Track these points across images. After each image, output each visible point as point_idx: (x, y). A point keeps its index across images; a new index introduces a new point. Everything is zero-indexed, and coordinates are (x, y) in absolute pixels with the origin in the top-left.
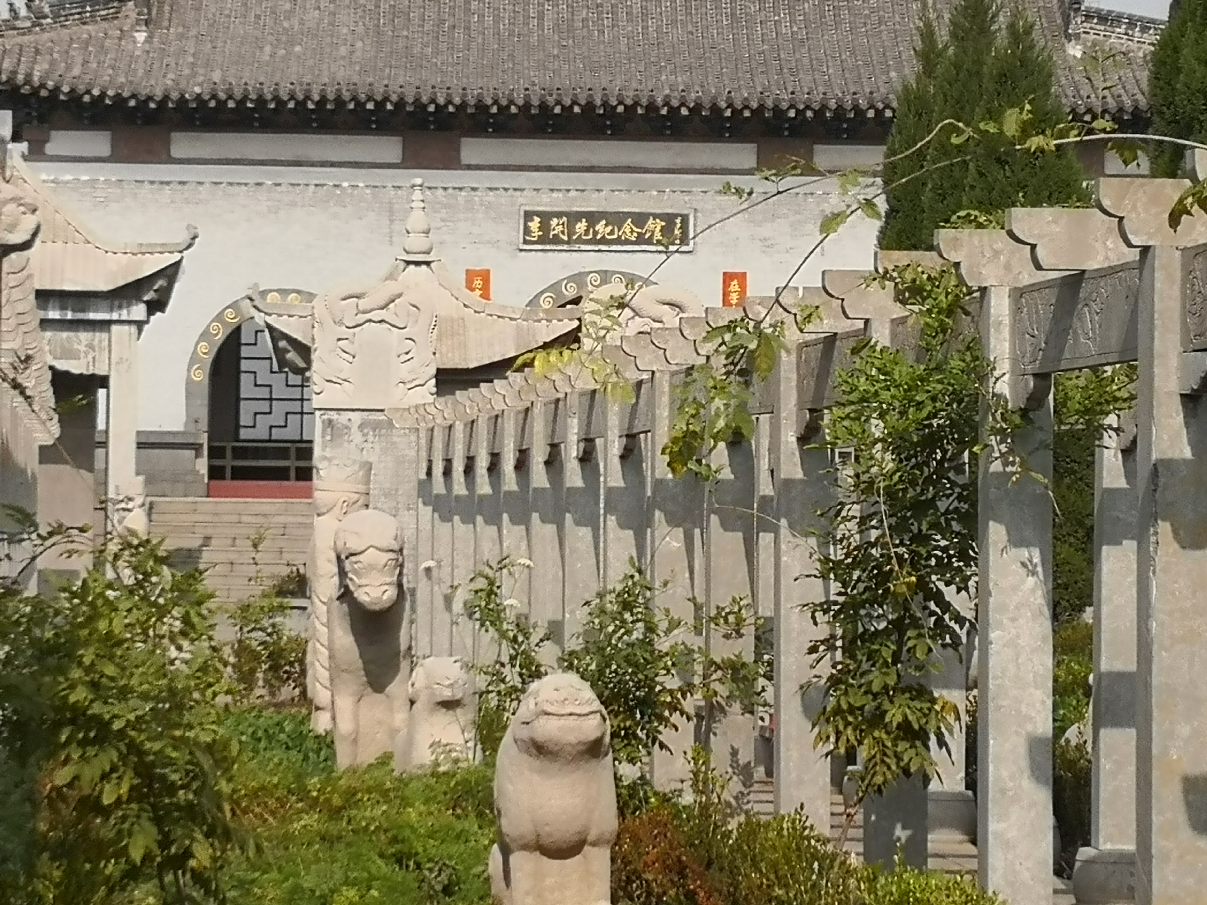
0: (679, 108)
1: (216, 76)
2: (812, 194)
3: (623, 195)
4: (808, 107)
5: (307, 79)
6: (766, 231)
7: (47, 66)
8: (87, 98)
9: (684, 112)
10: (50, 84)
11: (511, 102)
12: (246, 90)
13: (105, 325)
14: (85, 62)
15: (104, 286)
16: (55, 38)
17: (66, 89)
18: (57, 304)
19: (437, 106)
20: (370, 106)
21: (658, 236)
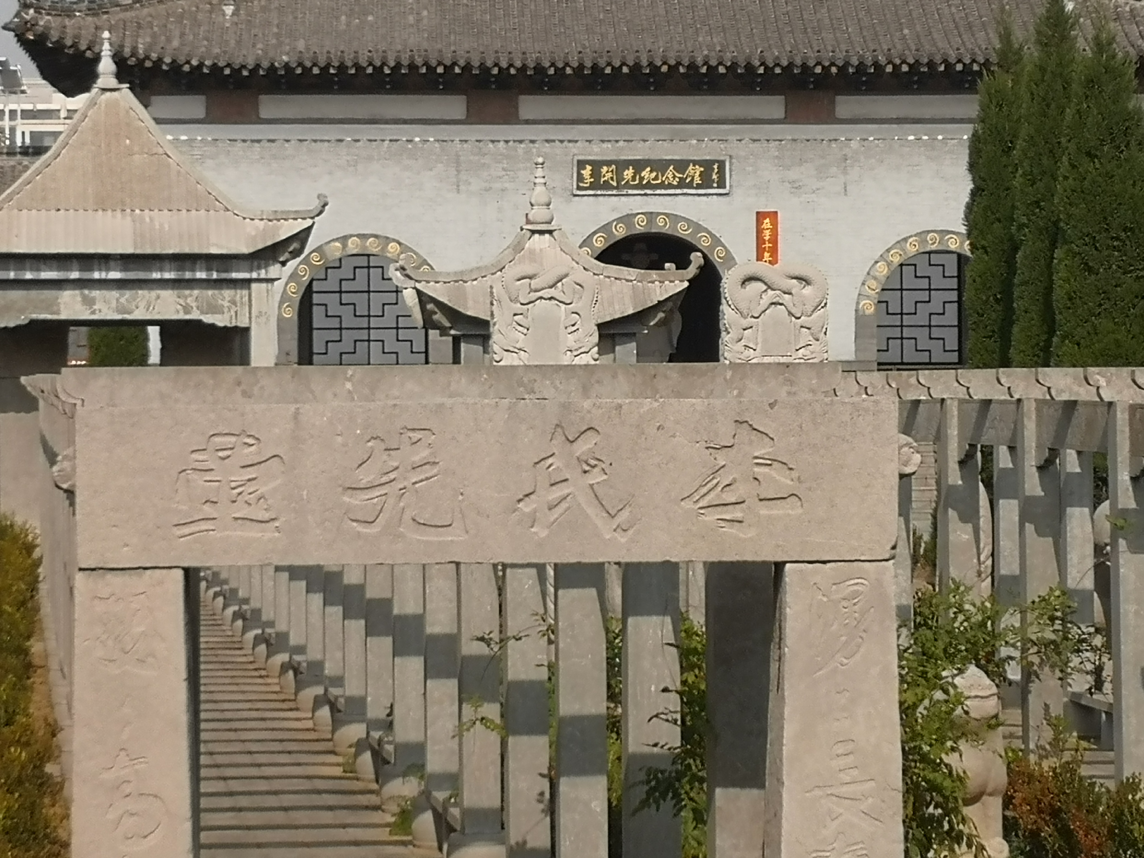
0: (717, 67)
1: (301, 45)
2: (836, 140)
3: (665, 144)
4: (833, 64)
5: (382, 47)
6: (793, 174)
7: (148, 40)
8: (186, 68)
9: (722, 70)
10: (154, 56)
11: (567, 64)
12: (329, 58)
13: (246, 283)
14: (182, 35)
15: (245, 250)
16: (154, 14)
17: (168, 60)
18: (204, 265)
19: (500, 69)
20: (440, 70)
21: (697, 180)
